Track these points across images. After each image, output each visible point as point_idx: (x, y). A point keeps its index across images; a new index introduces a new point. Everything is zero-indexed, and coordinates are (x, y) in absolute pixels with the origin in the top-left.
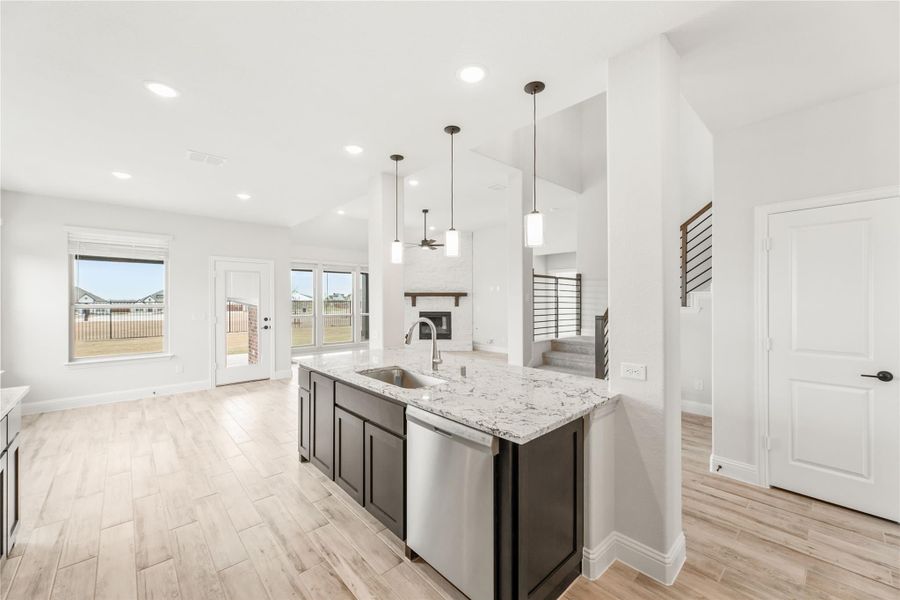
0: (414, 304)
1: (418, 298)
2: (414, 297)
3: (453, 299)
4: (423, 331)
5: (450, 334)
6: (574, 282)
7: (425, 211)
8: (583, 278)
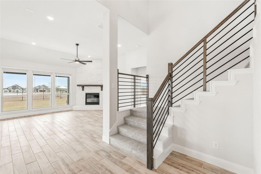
0: (83, 90)
1: (85, 87)
2: (83, 87)
3: (100, 88)
4: (87, 101)
5: (99, 103)
6: (145, 79)
7: (77, 45)
8: (149, 77)
